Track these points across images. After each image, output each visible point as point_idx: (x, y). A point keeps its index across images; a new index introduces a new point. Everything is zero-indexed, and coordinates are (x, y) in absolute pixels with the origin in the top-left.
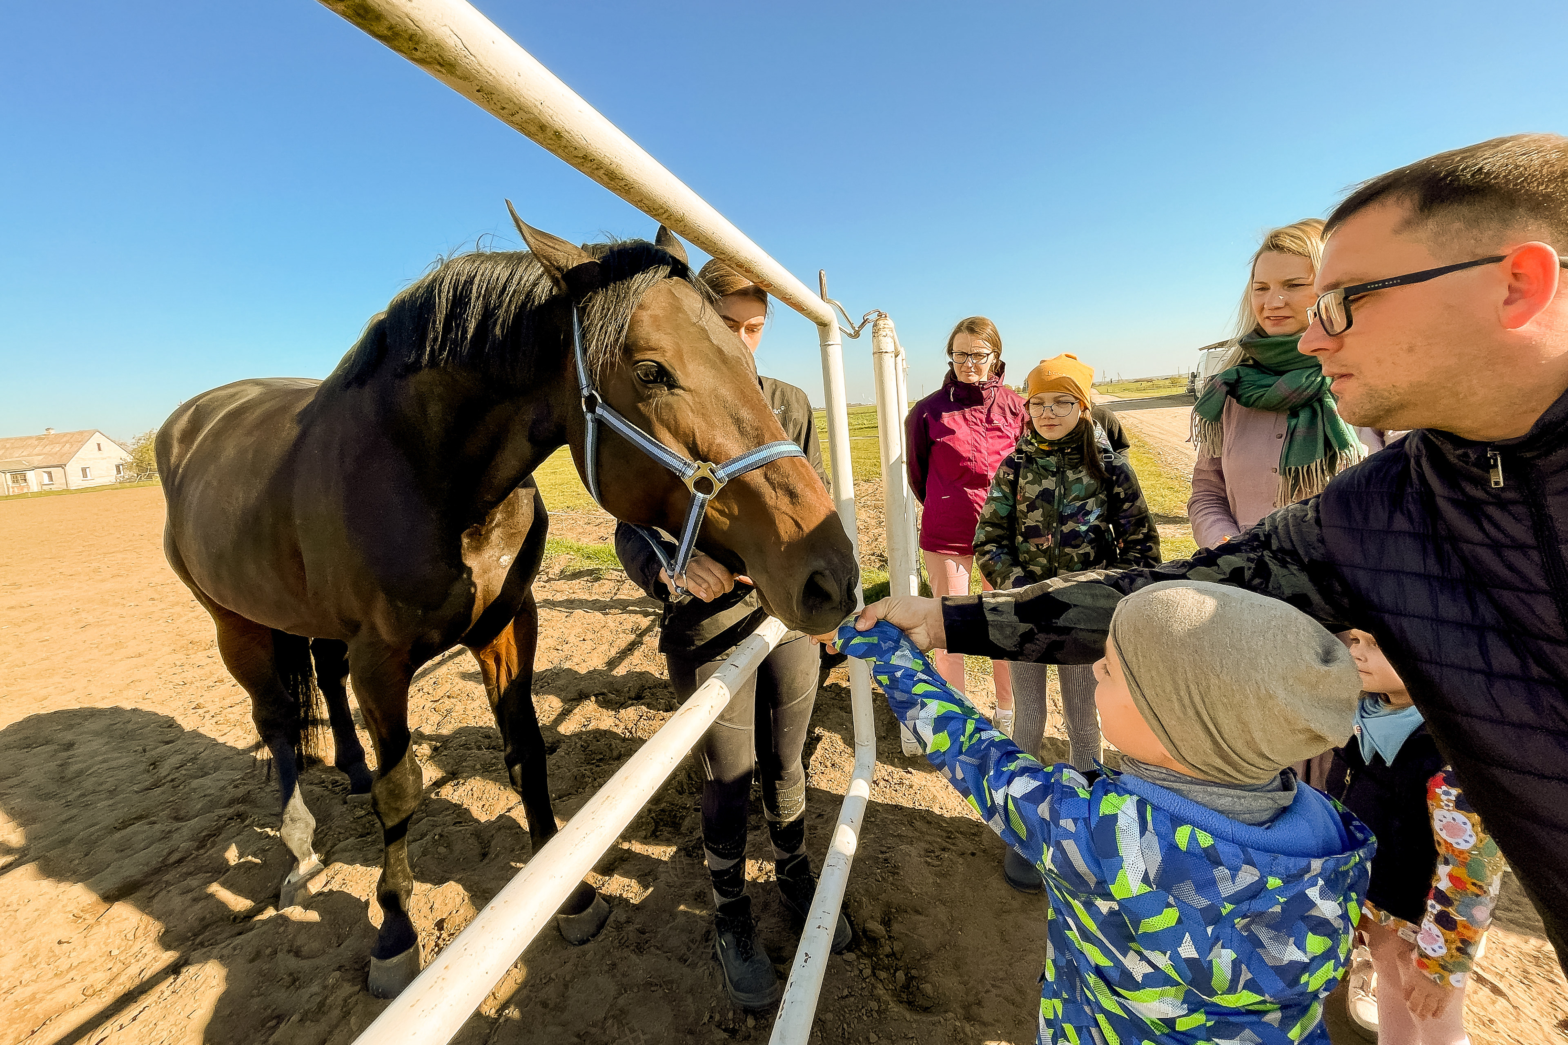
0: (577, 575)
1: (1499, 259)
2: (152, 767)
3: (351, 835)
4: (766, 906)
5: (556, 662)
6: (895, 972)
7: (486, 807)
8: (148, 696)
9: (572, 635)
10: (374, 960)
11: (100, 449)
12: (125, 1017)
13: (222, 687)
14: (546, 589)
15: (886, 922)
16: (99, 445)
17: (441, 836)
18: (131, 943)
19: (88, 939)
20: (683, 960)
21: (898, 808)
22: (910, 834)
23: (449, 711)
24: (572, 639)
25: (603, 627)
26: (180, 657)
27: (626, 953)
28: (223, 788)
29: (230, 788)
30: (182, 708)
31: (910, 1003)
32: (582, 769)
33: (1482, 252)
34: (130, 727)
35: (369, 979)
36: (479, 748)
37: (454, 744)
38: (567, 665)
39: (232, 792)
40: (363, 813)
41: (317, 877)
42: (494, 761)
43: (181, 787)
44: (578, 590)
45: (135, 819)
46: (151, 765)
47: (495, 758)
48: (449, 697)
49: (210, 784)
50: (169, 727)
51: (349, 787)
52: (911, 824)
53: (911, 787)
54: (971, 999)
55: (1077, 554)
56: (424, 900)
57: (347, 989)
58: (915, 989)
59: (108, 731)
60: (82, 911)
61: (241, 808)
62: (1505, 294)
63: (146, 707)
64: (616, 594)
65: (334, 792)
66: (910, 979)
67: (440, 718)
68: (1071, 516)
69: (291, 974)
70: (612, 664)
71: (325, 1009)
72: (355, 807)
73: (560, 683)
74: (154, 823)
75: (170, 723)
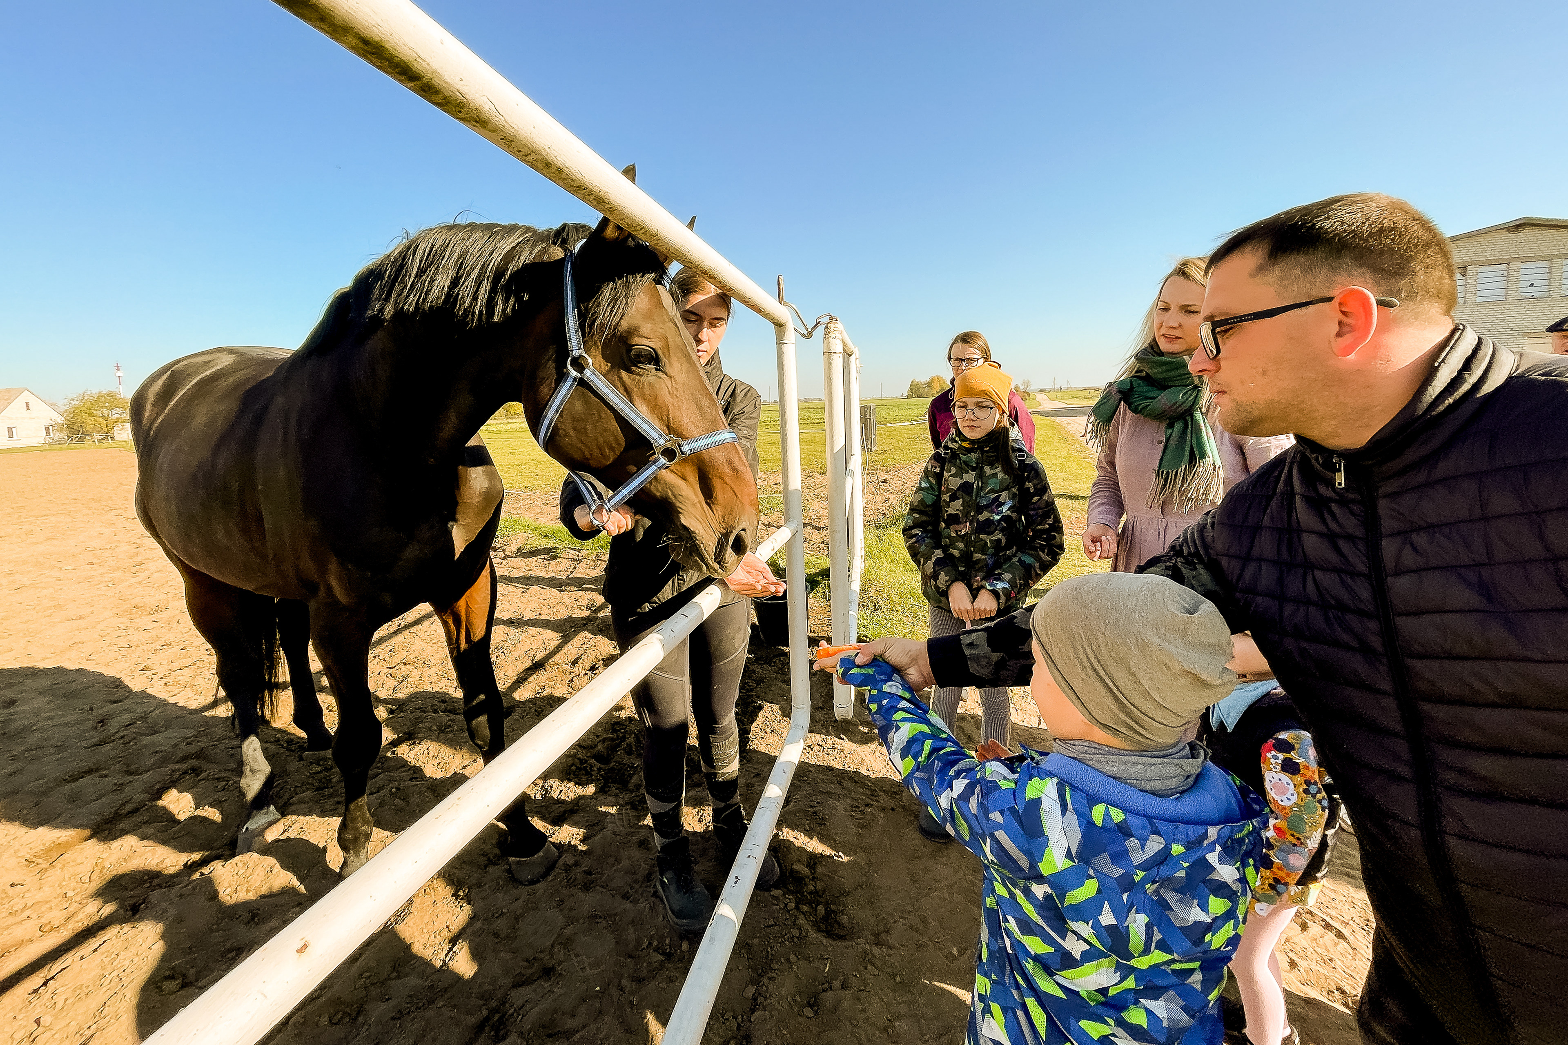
0: (534, 553)
1: (1329, 299)
2: (100, 725)
3: (308, 789)
4: (704, 853)
6: (816, 906)
7: (441, 765)
8: (91, 658)
9: (528, 610)
11: (28, 409)
12: (86, 949)
13: (170, 651)
14: (503, 566)
15: (812, 865)
16: (27, 404)
17: (398, 789)
18: (87, 885)
19: (43, 882)
20: (626, 897)
21: (829, 769)
22: (838, 792)
23: (405, 678)
25: (558, 603)
26: (124, 621)
27: (574, 890)
28: (176, 745)
29: (183, 745)
30: (129, 670)
31: (827, 932)
33: (1316, 293)
34: (75, 686)
36: (435, 711)
37: (411, 706)
39: (185, 749)
40: (319, 769)
41: (275, 826)
42: (449, 723)
43: (132, 743)
44: (536, 567)
45: (84, 772)
46: (99, 722)
47: (451, 720)
48: (405, 664)
49: (163, 740)
50: (117, 687)
52: (840, 783)
53: (842, 751)
54: (881, 928)
55: (991, 541)
58: (833, 920)
59: (51, 691)
60: (35, 856)
61: (194, 762)
62: (1336, 328)
63: (91, 667)
64: (572, 572)
65: (290, 749)
66: (829, 912)
67: (396, 683)
68: (987, 507)
69: (250, 911)
72: (312, 762)
74: (106, 776)
75: (117, 684)
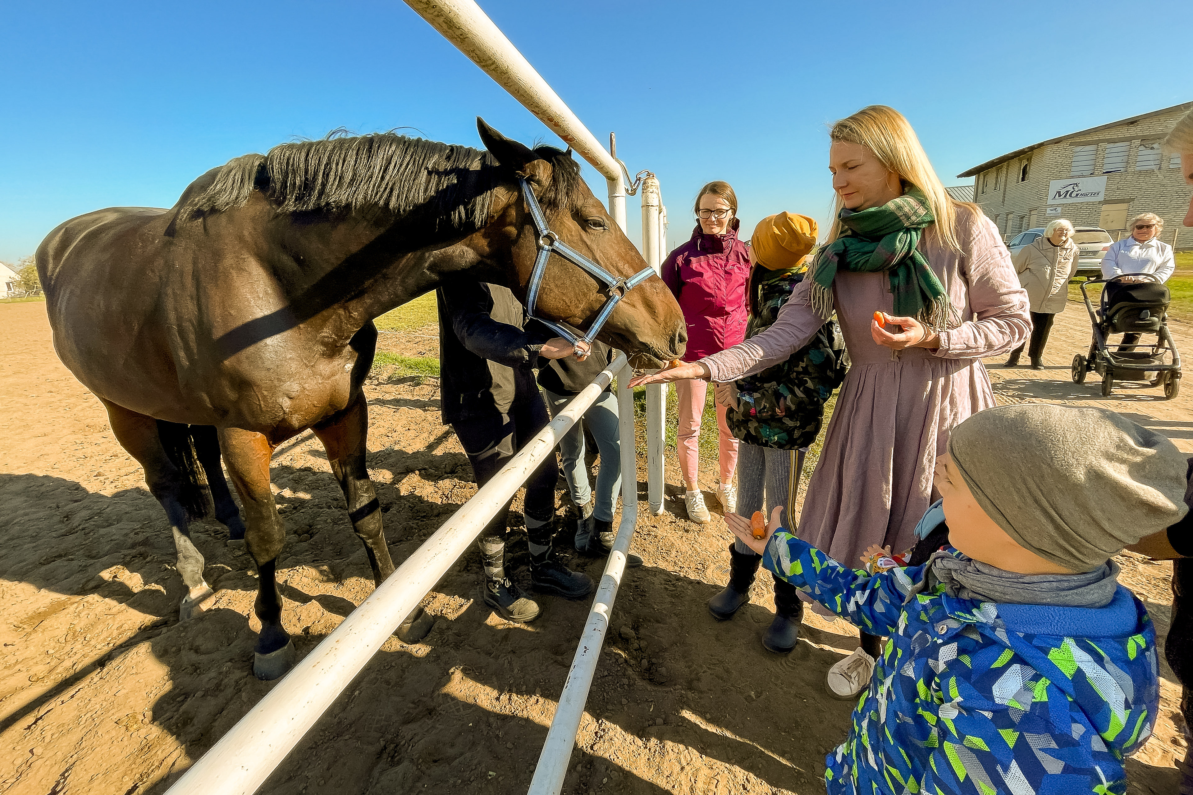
0: (401, 381)
2: (66, 519)
3: (233, 569)
5: (387, 445)
6: (641, 661)
8: (56, 466)
9: (399, 426)
10: (257, 655)
12: (65, 696)
13: (117, 460)
14: (377, 391)
15: (636, 628)
18: (64, 645)
19: (28, 642)
20: (489, 653)
24: (399, 428)
25: (423, 421)
26: (80, 437)
27: (447, 649)
28: (126, 535)
29: (132, 535)
30: (86, 476)
31: (650, 680)
32: (410, 523)
34: (43, 489)
35: (254, 668)
36: (329, 507)
37: (310, 504)
38: (396, 448)
39: (132, 538)
40: (241, 553)
42: (341, 517)
43: (92, 534)
44: (403, 392)
45: (55, 557)
46: (64, 517)
47: (342, 514)
49: (115, 531)
50: (76, 489)
51: (228, 535)
53: (656, 537)
54: (693, 676)
56: (292, 614)
57: (237, 674)
58: (654, 671)
59: (25, 492)
60: (21, 623)
61: (142, 549)
63: (55, 474)
65: (216, 538)
66: (651, 664)
69: (192, 665)
70: (431, 447)
71: (222, 688)
72: (234, 549)
73: (391, 460)
74: (72, 560)
75: (77, 487)
